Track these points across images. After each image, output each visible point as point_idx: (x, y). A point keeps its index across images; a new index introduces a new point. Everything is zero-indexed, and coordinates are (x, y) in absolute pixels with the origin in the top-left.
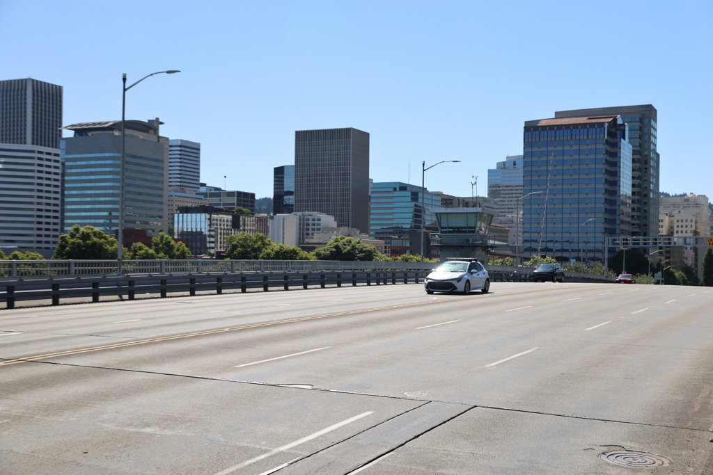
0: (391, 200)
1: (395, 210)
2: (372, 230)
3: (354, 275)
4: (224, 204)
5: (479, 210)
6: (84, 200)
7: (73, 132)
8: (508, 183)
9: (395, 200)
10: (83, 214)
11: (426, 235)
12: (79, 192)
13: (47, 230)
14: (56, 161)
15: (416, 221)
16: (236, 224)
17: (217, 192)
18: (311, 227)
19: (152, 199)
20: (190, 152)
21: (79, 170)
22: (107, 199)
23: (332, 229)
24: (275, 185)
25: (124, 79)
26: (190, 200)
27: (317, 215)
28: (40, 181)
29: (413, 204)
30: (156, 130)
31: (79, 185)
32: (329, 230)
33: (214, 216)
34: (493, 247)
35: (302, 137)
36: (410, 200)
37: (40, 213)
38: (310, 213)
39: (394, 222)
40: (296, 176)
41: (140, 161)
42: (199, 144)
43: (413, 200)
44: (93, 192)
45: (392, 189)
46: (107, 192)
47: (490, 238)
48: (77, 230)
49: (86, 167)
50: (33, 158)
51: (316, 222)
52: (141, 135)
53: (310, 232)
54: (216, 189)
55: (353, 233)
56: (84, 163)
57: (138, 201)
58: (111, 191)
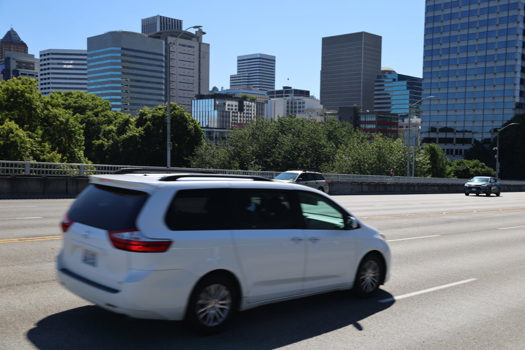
1: (394, 98)
16: (241, 109)
18: (297, 109)
19: (150, 85)
20: (268, 63)
30: (199, 39)
36: (405, 88)
38: (299, 98)
42: (275, 57)
45: (392, 80)
51: (301, 105)
53: (297, 113)
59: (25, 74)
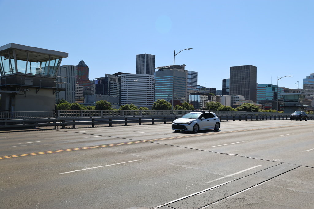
0: (265, 90)
1: (266, 94)
2: (258, 101)
3: (252, 117)
4: (205, 92)
5: (300, 94)
6: (161, 91)
7: (158, 70)
8: (311, 84)
9: (266, 90)
10: (161, 96)
11: (278, 102)
12: (160, 89)
13: (150, 100)
14: (153, 79)
15: (274, 98)
16: (209, 99)
17: (203, 88)
18: (235, 100)
19: (182, 90)
20: (194, 75)
21: (160, 82)
22: (168, 91)
23: (243, 101)
24: (223, 85)
25: (175, 52)
26: (194, 90)
27: (238, 96)
28: (148, 85)
29: (273, 92)
30: (184, 68)
31: (159, 86)
32: (242, 101)
33: (202, 96)
34: (305, 107)
35: (232, 69)
37: (148, 95)
38: (235, 95)
39: (266, 98)
40: (230, 82)
41: (178, 78)
42: (197, 72)
43: (273, 90)
44: (164, 88)
45: (265, 86)
46: (168, 88)
47: (304, 104)
48: (159, 101)
49: (162, 80)
50: (146, 78)
51: (237, 98)
52: (179, 70)
53: (235, 101)
54: (203, 87)
55: (250, 102)
56: (161, 79)
57: (178, 91)
58: (169, 88)
59: (113, 83)
